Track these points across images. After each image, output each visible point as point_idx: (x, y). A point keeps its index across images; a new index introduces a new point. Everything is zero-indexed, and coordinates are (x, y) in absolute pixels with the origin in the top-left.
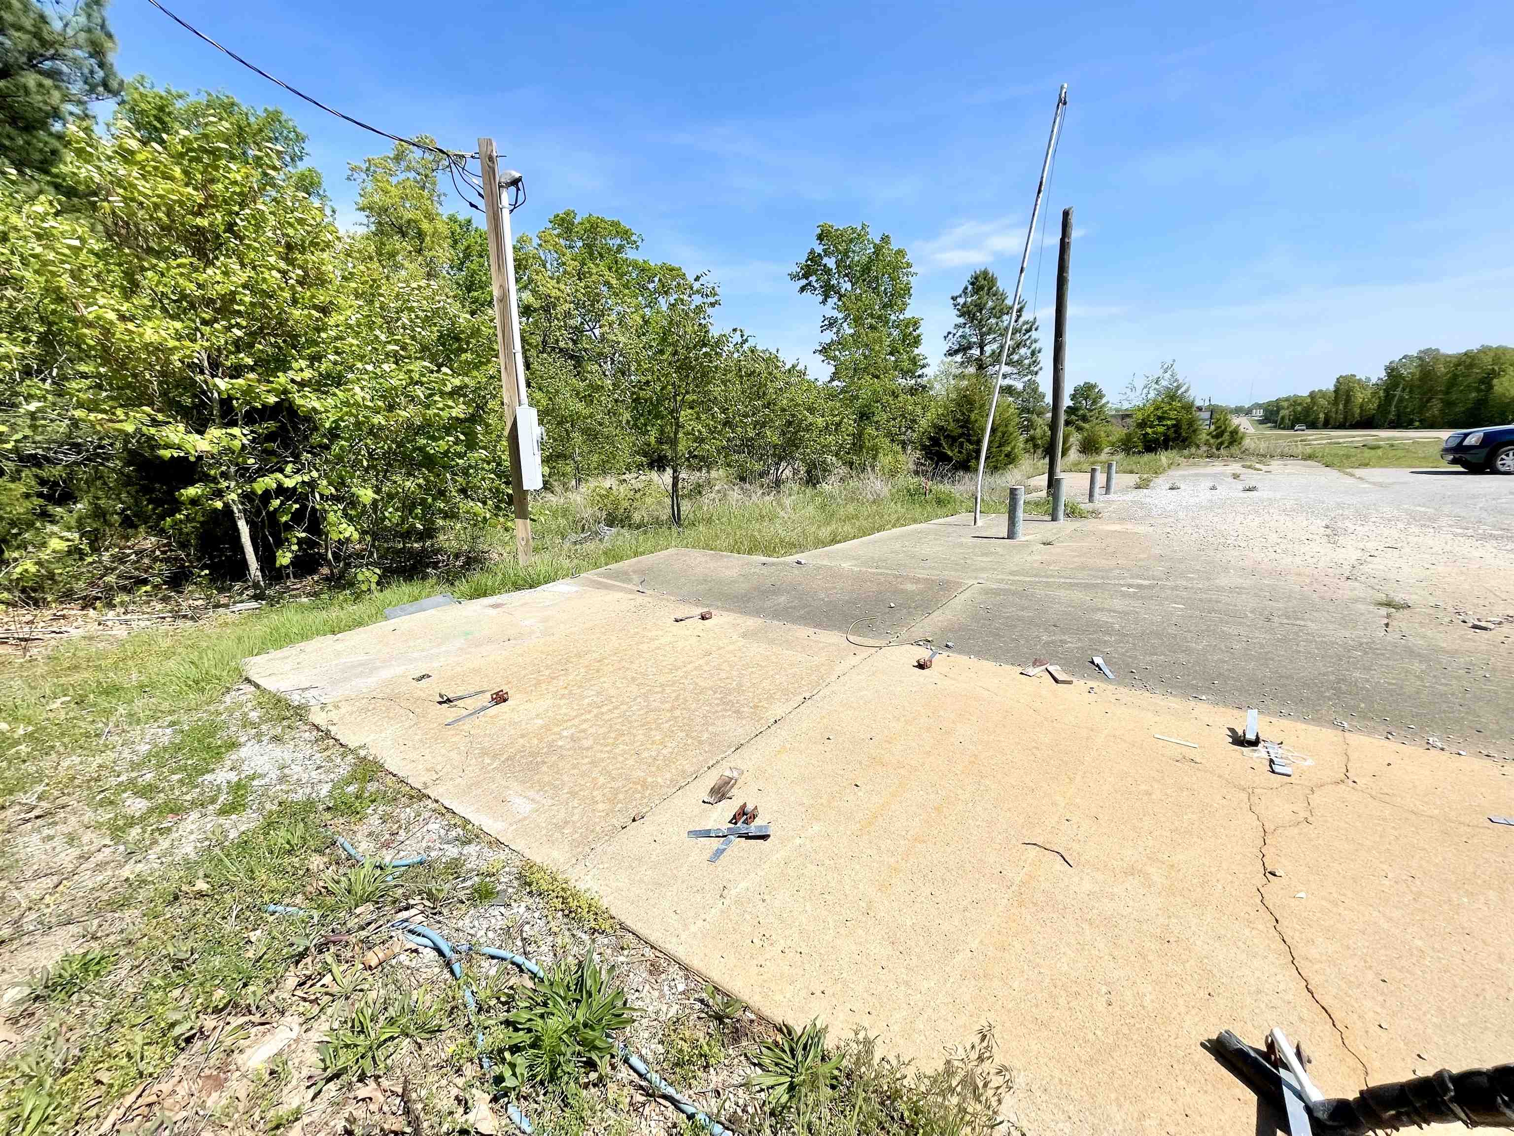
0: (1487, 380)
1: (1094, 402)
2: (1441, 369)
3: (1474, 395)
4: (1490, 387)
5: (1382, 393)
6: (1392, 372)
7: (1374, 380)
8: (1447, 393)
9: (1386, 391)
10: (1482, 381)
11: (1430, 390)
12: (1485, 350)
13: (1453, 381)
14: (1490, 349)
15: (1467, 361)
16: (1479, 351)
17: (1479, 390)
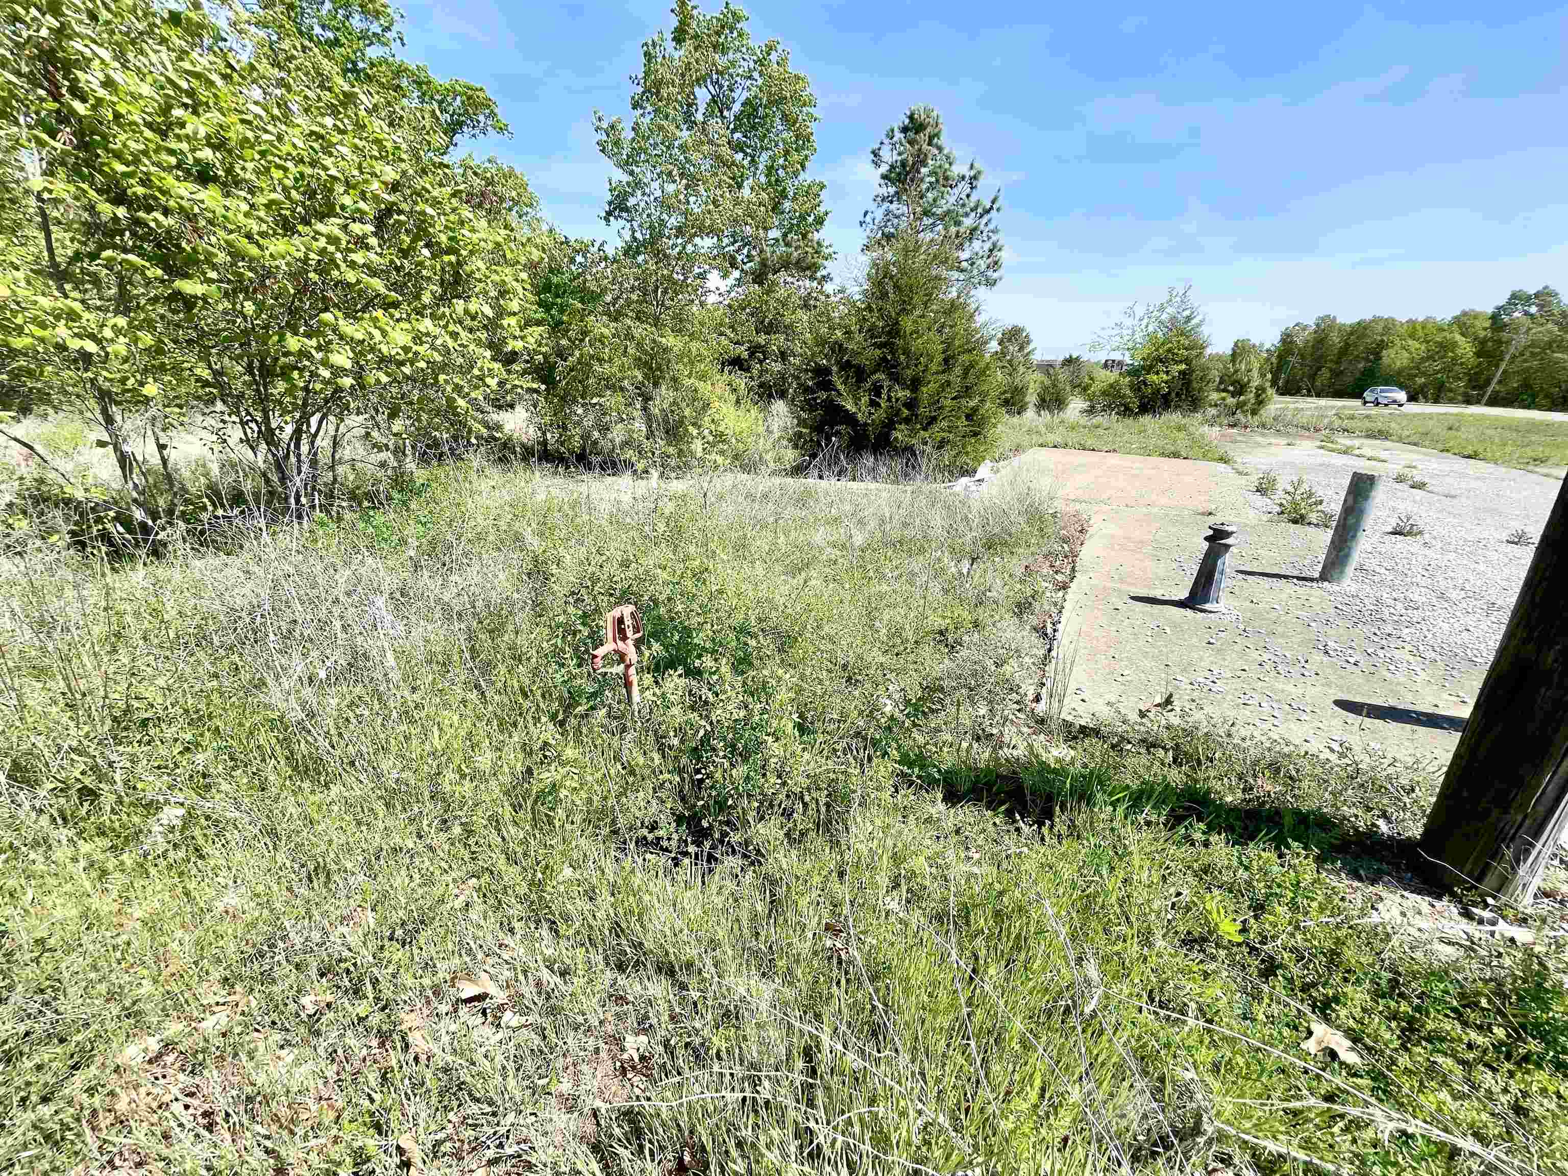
0: (1377, 351)
1: (1021, 349)
2: (1335, 339)
3: (1361, 365)
4: (1378, 357)
5: (1274, 360)
6: (1287, 339)
7: (1267, 346)
8: (1338, 362)
9: (1280, 357)
10: (1369, 351)
11: (1321, 357)
12: (1376, 320)
13: (1344, 351)
14: (1381, 319)
15: (1360, 330)
16: (1371, 321)
17: (1367, 360)
